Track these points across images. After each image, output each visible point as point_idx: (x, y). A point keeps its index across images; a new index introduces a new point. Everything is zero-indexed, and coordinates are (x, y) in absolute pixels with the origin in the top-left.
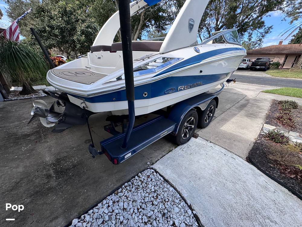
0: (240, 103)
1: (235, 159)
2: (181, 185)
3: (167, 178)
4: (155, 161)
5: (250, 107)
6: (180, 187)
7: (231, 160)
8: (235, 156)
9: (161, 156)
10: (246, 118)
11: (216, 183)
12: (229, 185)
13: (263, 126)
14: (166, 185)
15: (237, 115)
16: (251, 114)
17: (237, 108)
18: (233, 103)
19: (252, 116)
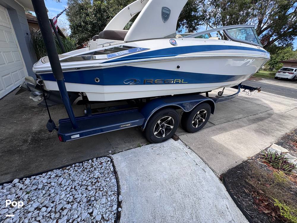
0: (257, 116)
1: (205, 172)
2: (126, 180)
3: (117, 169)
4: (118, 151)
5: (268, 122)
6: (124, 182)
7: (200, 172)
8: (208, 169)
9: (127, 148)
10: (253, 133)
11: (165, 190)
12: (178, 196)
13: (271, 146)
14: (112, 175)
15: (243, 128)
16: (264, 130)
17: (249, 120)
18: (248, 114)
19: (263, 132)
